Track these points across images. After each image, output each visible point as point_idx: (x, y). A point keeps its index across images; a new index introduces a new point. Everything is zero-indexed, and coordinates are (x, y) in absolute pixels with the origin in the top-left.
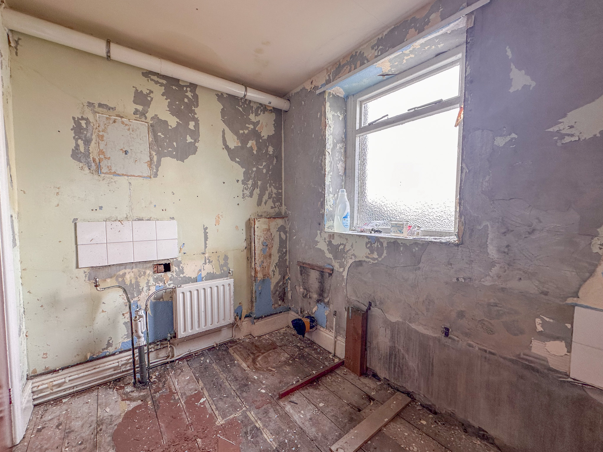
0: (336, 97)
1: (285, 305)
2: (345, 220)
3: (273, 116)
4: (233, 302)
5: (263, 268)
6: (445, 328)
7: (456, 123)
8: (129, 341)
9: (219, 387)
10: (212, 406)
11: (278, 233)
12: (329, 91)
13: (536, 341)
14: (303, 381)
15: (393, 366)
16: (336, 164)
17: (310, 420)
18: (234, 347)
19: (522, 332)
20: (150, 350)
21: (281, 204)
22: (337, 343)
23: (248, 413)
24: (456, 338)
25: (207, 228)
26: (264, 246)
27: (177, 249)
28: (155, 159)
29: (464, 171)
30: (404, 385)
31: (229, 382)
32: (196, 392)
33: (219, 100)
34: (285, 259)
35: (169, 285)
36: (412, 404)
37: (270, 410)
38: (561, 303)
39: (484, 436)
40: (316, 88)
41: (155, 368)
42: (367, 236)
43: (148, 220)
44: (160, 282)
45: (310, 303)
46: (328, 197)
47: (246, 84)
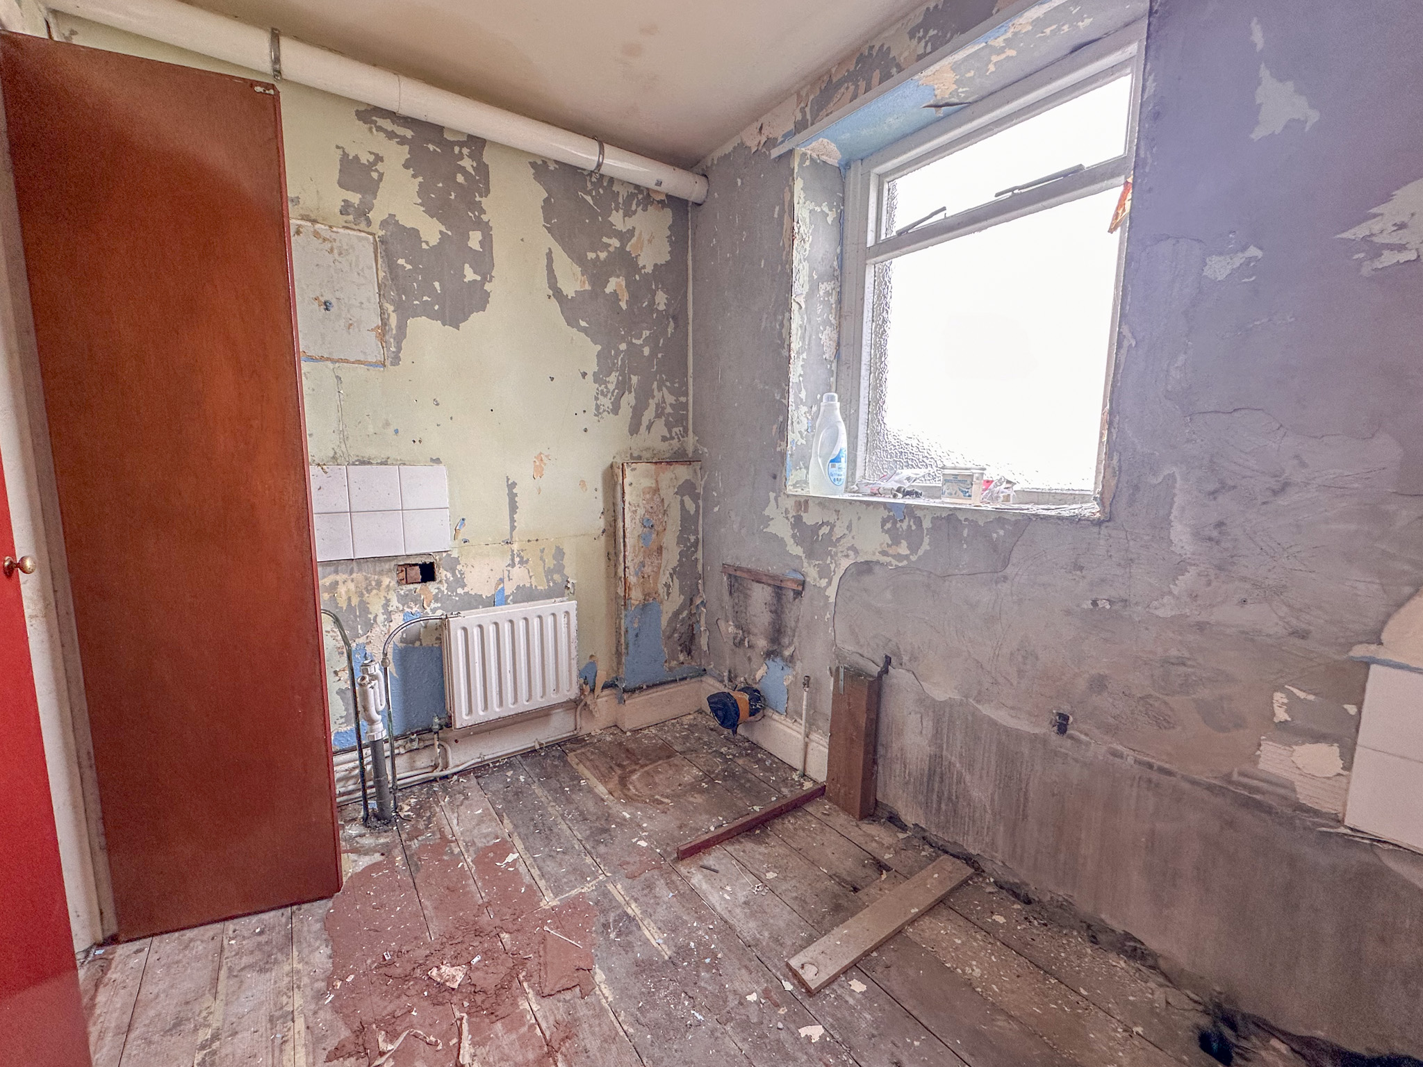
0: (819, 166)
1: (693, 664)
2: (833, 466)
3: (667, 216)
4: (576, 653)
5: (643, 577)
6: (1060, 715)
7: (1112, 224)
8: (351, 730)
9: (548, 832)
10: (532, 871)
11: (679, 497)
12: (803, 149)
13: (1270, 743)
14: (732, 826)
15: (935, 797)
16: (817, 334)
17: (744, 906)
18: (579, 751)
19: (1240, 723)
20: (396, 751)
21: (686, 430)
22: (810, 747)
23: (610, 887)
24: (1083, 737)
25: (514, 484)
26: (645, 527)
27: (449, 533)
28: (393, 320)
29: (1126, 344)
30: (960, 840)
31: (567, 822)
32: (498, 840)
33: (537, 177)
34: (693, 558)
35: (434, 611)
36: (976, 880)
37: (658, 883)
38: (1337, 657)
39: (1134, 951)
40: (771, 143)
41: (408, 790)
42: (884, 504)
43: (381, 464)
44: (412, 604)
45: (750, 659)
46: (795, 413)
47: (602, 136)
